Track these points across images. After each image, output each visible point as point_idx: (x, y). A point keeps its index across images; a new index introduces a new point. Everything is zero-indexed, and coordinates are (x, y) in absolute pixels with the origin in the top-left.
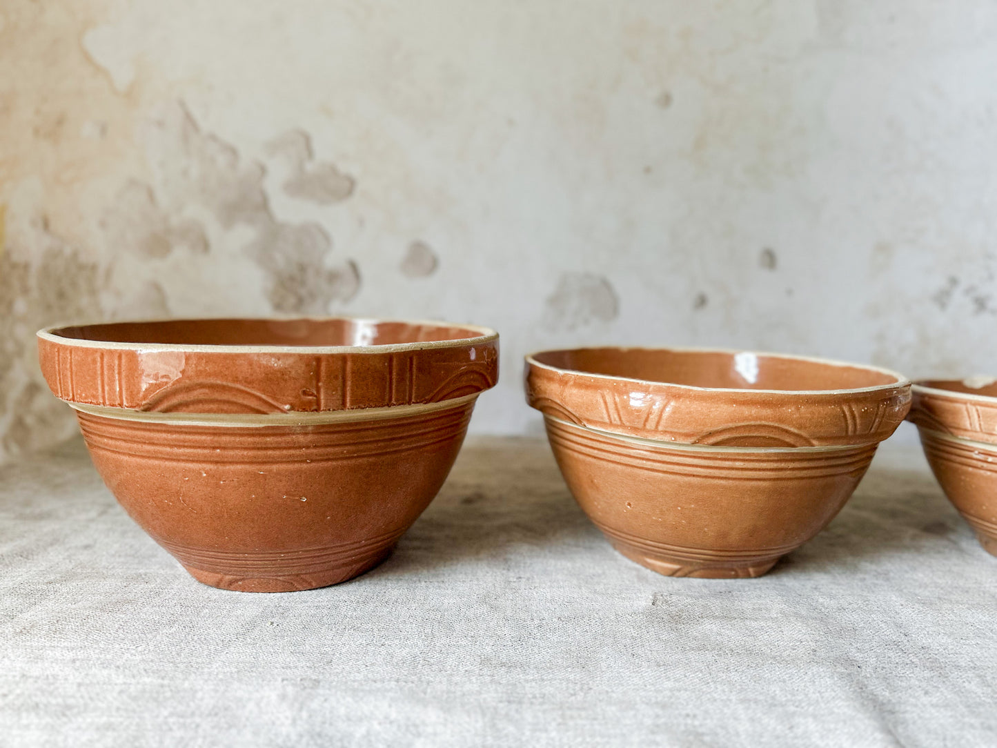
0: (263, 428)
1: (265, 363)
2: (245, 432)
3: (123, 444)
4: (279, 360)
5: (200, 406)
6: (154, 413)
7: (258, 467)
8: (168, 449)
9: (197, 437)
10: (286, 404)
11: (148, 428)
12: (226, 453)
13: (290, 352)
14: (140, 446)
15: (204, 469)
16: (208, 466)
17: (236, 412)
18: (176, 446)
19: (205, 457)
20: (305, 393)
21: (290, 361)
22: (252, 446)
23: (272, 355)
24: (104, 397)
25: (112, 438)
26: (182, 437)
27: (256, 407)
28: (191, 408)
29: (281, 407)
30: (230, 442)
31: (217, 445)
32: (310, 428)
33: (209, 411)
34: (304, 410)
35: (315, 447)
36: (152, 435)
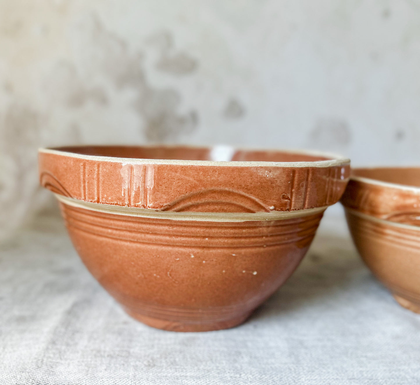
0: (243, 222)
1: (261, 174)
2: (230, 226)
3: (128, 234)
4: (270, 172)
5: (207, 207)
6: (170, 212)
7: (232, 250)
8: (168, 238)
9: (193, 230)
10: (271, 206)
11: (154, 222)
12: (212, 241)
13: (277, 166)
14: (143, 235)
15: (193, 252)
16: (196, 250)
17: (233, 211)
18: (174, 235)
19: (196, 244)
20: (284, 197)
21: (277, 173)
22: (232, 236)
23: (266, 168)
24: (129, 200)
25: (117, 229)
26: (181, 229)
27: (249, 208)
28: (200, 208)
29: (267, 208)
30: (217, 233)
31: (207, 235)
32: (272, 223)
33: (213, 211)
34: (282, 210)
35: (272, 236)
36: (156, 227)
